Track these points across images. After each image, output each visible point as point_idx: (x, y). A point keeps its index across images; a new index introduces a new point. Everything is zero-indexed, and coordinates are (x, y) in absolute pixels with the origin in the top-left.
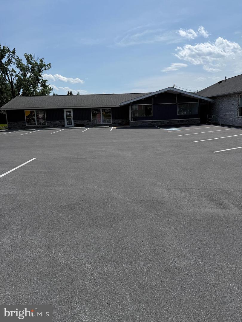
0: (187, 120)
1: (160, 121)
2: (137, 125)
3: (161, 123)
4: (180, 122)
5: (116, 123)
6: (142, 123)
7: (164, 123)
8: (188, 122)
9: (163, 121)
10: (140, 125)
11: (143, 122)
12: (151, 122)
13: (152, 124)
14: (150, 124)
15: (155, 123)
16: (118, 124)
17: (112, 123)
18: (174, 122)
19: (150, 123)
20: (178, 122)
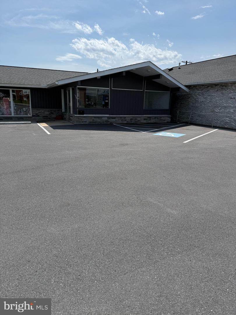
0: (155, 117)
1: (121, 117)
2: (86, 122)
3: (122, 120)
4: (147, 119)
5: (39, 116)
6: (93, 118)
7: (126, 120)
8: (156, 119)
9: (125, 117)
10: (91, 122)
11: (95, 117)
12: (108, 117)
13: (109, 122)
14: (106, 122)
15: (114, 120)
16: (44, 117)
17: (33, 116)
18: (139, 119)
19: (106, 119)
20: (145, 119)
